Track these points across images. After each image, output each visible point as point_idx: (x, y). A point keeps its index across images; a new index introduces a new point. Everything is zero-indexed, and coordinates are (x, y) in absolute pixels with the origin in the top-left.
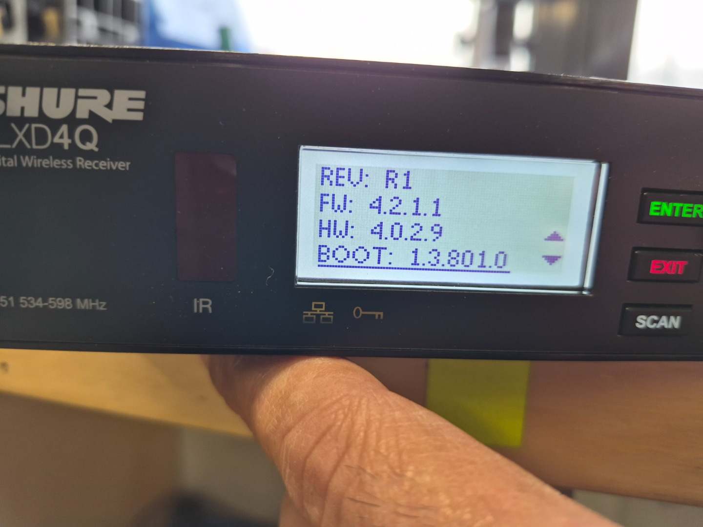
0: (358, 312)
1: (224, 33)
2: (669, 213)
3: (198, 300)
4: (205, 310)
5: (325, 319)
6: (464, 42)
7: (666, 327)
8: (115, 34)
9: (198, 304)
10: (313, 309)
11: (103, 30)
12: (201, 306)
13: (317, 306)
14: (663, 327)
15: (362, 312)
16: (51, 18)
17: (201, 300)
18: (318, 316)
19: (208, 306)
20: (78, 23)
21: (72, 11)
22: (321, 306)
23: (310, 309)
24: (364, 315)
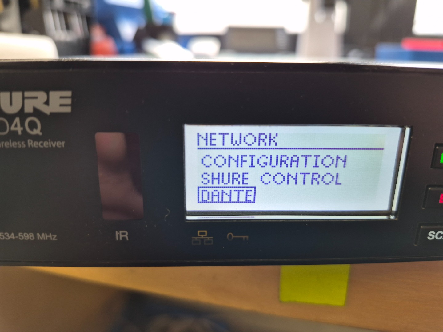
0: (230, 236)
3: (118, 232)
4: (124, 238)
5: (207, 242)
9: (119, 235)
10: (199, 235)
13: (201, 233)
17: (121, 232)
18: (202, 240)
19: (126, 236)
22: (204, 233)
23: (196, 236)
24: (234, 238)
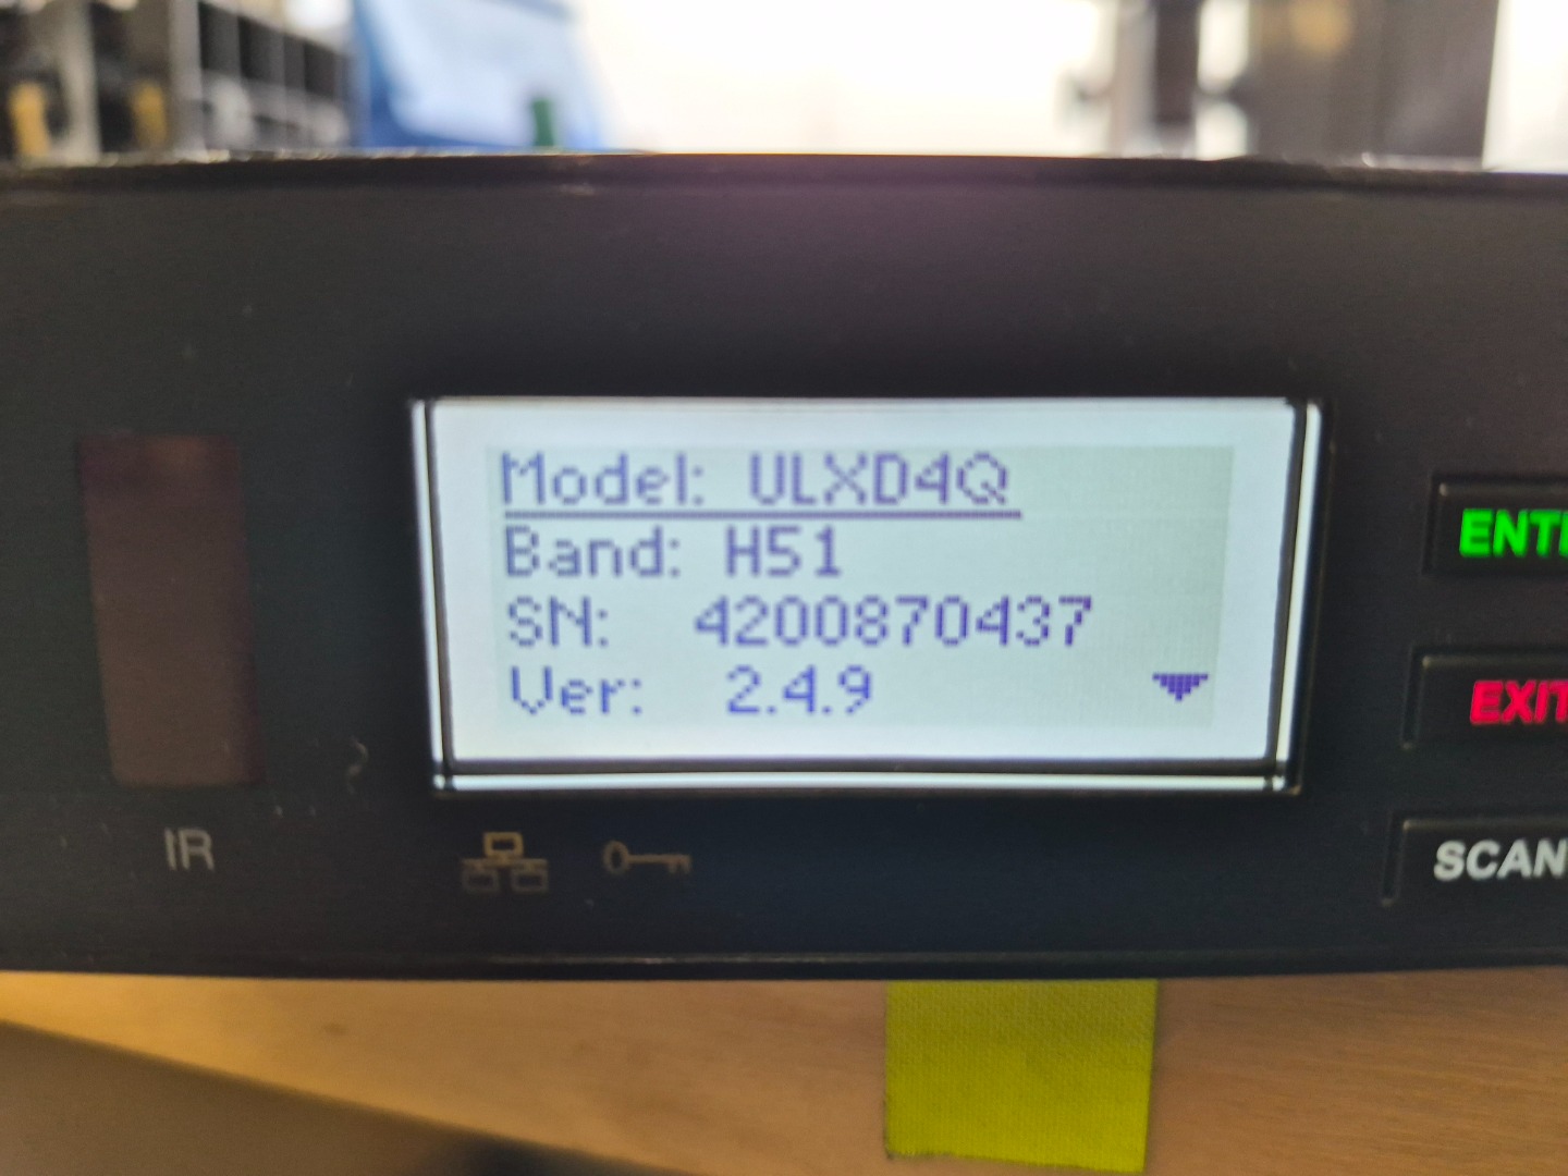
0: (616, 858)
1: (541, 112)
2: (1519, 545)
3: (175, 833)
4: (197, 861)
5: (524, 880)
6: (1084, 96)
7: (1526, 871)
8: (292, 127)
9: (177, 848)
10: (489, 851)
11: (264, 122)
12: (185, 850)
13: (499, 845)
14: (1515, 875)
15: (628, 858)
16: (148, 102)
17: (183, 835)
18: (504, 872)
19: (205, 851)
20: (207, 109)
21: (190, 82)
22: (508, 845)
23: (479, 853)
24: (634, 866)
